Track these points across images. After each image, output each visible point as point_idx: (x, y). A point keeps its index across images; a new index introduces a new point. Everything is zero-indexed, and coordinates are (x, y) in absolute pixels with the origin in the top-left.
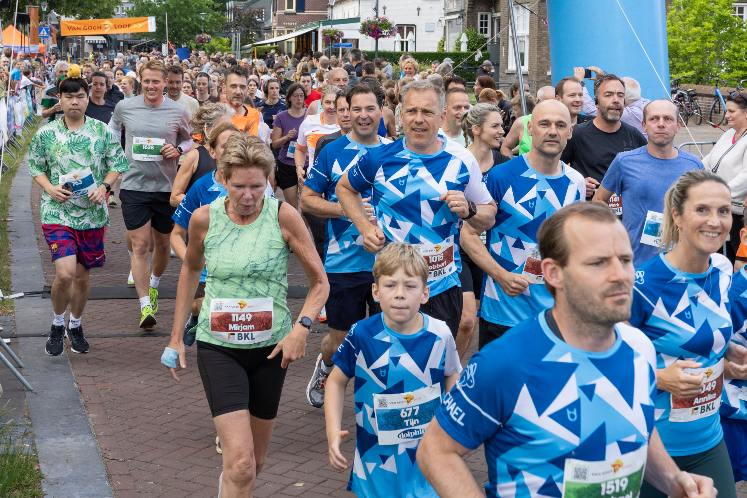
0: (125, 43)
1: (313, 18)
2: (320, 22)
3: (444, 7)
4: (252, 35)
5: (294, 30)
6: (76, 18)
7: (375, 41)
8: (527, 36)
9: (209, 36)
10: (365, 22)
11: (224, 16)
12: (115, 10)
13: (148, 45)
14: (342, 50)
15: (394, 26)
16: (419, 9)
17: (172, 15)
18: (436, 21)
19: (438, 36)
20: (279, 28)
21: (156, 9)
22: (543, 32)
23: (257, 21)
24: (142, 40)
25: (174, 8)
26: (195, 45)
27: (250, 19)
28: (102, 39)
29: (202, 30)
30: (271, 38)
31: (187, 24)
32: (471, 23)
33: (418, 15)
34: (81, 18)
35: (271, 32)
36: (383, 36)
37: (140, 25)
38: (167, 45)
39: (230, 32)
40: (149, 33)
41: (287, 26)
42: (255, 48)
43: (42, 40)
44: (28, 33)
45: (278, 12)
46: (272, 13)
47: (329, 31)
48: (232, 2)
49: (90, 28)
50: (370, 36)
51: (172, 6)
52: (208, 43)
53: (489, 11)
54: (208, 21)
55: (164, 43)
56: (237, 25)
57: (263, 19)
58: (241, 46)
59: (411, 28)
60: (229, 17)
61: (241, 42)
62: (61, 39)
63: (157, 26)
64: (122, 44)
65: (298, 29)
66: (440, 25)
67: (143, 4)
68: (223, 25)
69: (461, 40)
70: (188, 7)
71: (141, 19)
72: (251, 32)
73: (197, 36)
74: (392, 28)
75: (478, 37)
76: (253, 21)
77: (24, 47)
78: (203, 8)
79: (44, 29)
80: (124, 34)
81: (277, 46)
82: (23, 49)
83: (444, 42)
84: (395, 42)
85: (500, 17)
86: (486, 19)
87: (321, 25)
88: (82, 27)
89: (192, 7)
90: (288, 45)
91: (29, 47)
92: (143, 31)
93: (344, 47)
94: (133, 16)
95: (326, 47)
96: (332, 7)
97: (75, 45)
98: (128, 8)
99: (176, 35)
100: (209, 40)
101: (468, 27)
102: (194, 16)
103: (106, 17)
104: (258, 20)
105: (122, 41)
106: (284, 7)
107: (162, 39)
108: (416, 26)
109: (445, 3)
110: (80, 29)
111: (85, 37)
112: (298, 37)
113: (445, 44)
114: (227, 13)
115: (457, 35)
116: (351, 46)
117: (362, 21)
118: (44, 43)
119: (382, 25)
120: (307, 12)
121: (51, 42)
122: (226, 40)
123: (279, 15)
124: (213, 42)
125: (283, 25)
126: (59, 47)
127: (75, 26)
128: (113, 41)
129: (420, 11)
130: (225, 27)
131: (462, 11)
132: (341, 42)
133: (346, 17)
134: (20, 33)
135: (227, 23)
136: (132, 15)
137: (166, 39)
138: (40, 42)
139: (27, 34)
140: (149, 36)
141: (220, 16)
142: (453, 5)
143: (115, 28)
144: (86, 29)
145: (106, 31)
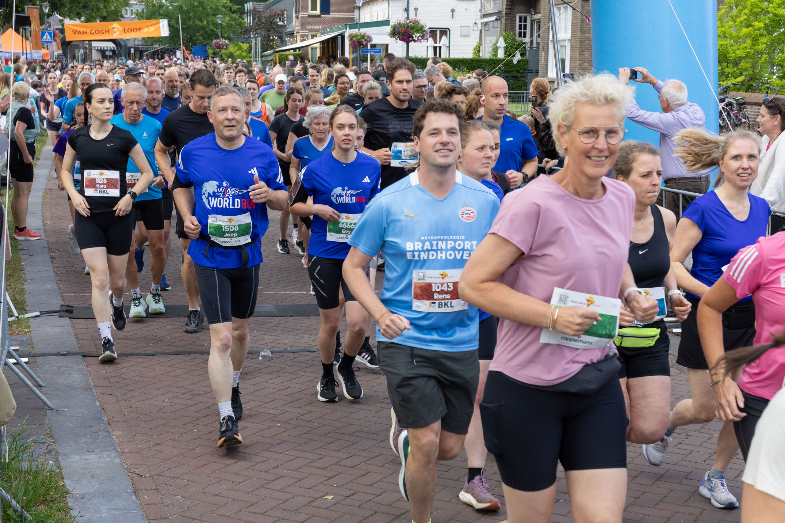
0: (136, 49)
1: (339, 21)
2: (346, 25)
3: (480, 8)
4: (273, 40)
5: (319, 35)
6: (82, 22)
7: (405, 45)
8: (569, 40)
9: (227, 42)
10: (395, 25)
11: (243, 19)
12: (124, 12)
13: (161, 52)
14: (371, 57)
15: (426, 28)
16: (453, 11)
17: (186, 17)
18: (471, 24)
19: (474, 40)
20: (302, 32)
21: (168, 11)
22: (586, 35)
23: (279, 25)
24: (154, 46)
25: (188, 10)
26: (212, 51)
27: (271, 22)
28: (111, 45)
29: (219, 34)
30: (294, 43)
31: (203, 28)
32: (509, 26)
33: (453, 17)
34: (87, 21)
35: (294, 37)
36: (415, 41)
37: (152, 29)
38: (182, 51)
39: (249, 37)
40: (161, 37)
41: (311, 30)
42: (277, 54)
43: (45, 45)
44: (30, 38)
45: (302, 14)
46: (294, 15)
47: (356, 35)
48: (251, 3)
49: (97, 32)
50: (400, 40)
51: (185, 8)
52: (226, 49)
53: (529, 12)
54: (225, 24)
55: (178, 49)
56: (257, 30)
57: (285, 22)
58: (262, 53)
59: (445, 32)
60: (248, 20)
61: (261, 48)
62: (66, 45)
63: (170, 30)
64: (132, 51)
65: (323, 34)
66: (476, 28)
67: (154, 5)
68: (242, 29)
69: (498, 45)
70: (203, 8)
71: (153, 21)
72: (273, 36)
73: (214, 41)
74: (425, 31)
75: (515, 41)
76: (275, 25)
77: (26, 53)
78: (219, 9)
79: (47, 33)
80: (135, 39)
81: (301, 52)
82: (25, 56)
83: (479, 47)
84: (427, 47)
85: (540, 19)
86: (525, 21)
87: (348, 29)
88: (88, 31)
89: (206, 8)
90: (312, 52)
91: (31, 53)
92: (155, 35)
93: (373, 53)
94: (143, 19)
95: (353, 53)
96: (359, 8)
97: (82, 51)
98: (137, 10)
99: (191, 39)
100: (227, 46)
101: (506, 30)
102: (210, 19)
103: (114, 21)
104: (279, 23)
105: (132, 47)
106: (308, 9)
107: (176, 45)
108: (450, 30)
109: (481, 3)
110: (86, 33)
111: (93, 43)
112: (323, 42)
113: (481, 49)
114: (246, 15)
115: (493, 39)
116: (380, 52)
117: (392, 23)
118: (47, 49)
119: (414, 28)
120: (333, 15)
121: (55, 48)
122: (245, 46)
123: (302, 17)
124: (232, 49)
125: (307, 29)
126: (65, 54)
127: (81, 30)
128: (123, 47)
129: (454, 13)
130: (244, 32)
131: (500, 12)
132: (369, 47)
133: (375, 20)
134: (21, 38)
135: (245, 27)
136: (142, 17)
137: (180, 45)
138: (44, 48)
139: (28, 39)
140: (162, 41)
141: (238, 20)
142: (490, 5)
143: (125, 32)
144: (93, 33)
145: (115, 35)
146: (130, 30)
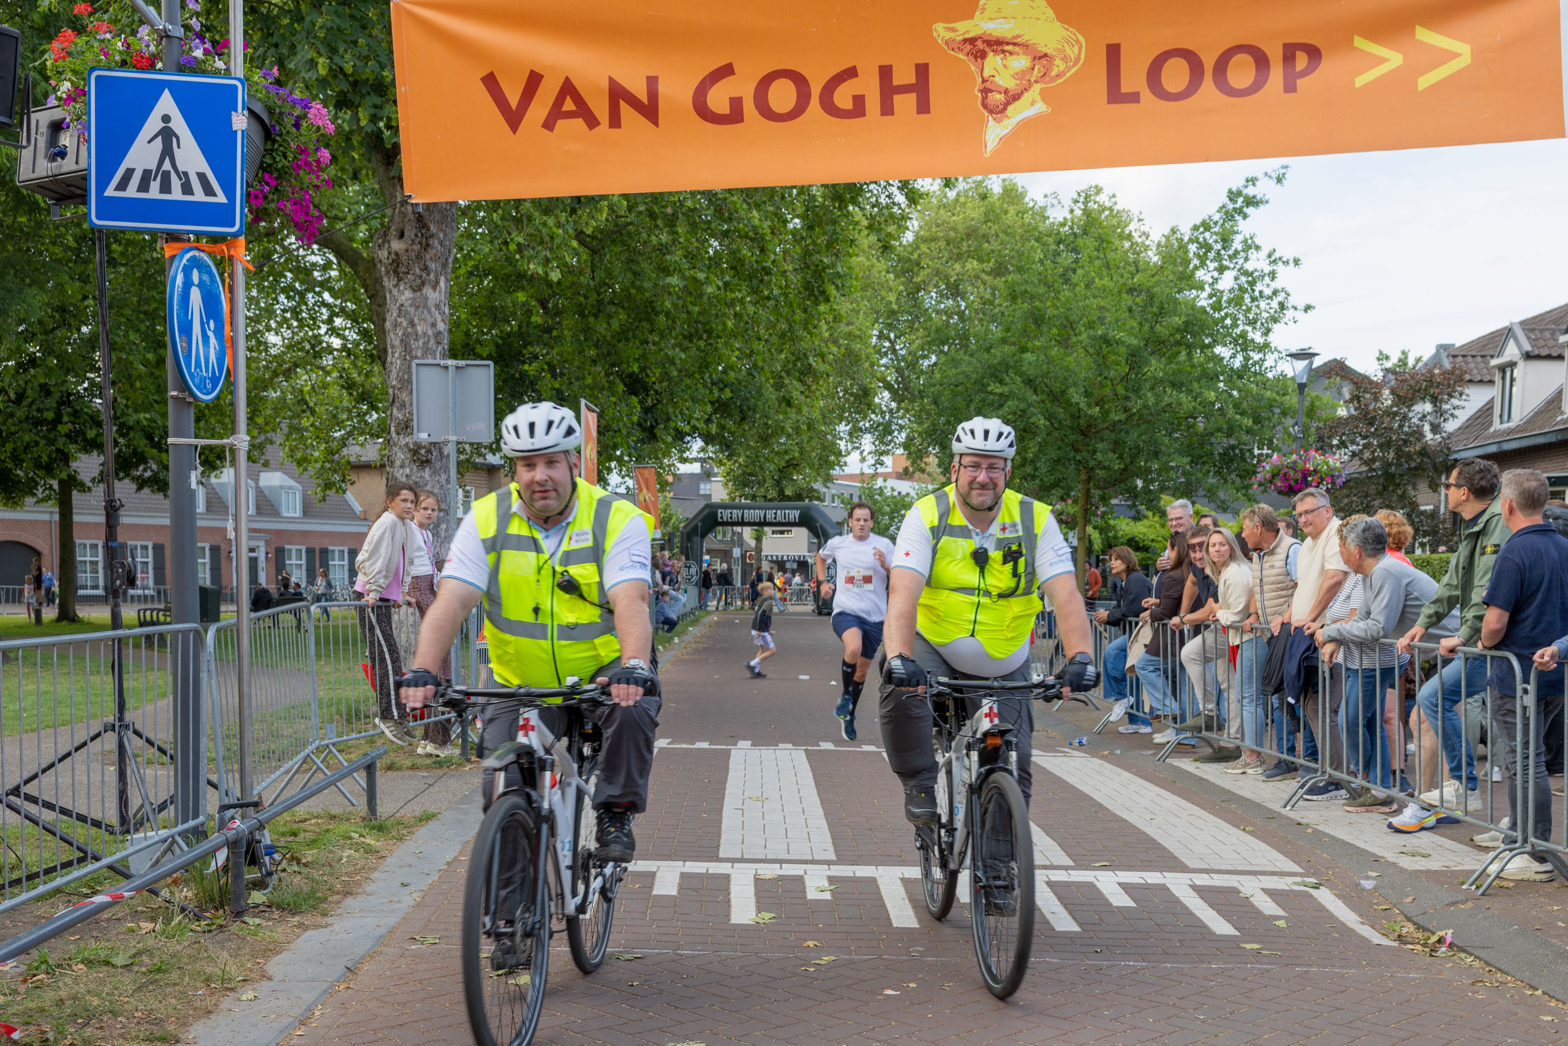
49: (782, 96)
110: (650, 110)
143: (1116, 95)
144: (735, 115)
145: (995, 132)
146: (1175, 75)
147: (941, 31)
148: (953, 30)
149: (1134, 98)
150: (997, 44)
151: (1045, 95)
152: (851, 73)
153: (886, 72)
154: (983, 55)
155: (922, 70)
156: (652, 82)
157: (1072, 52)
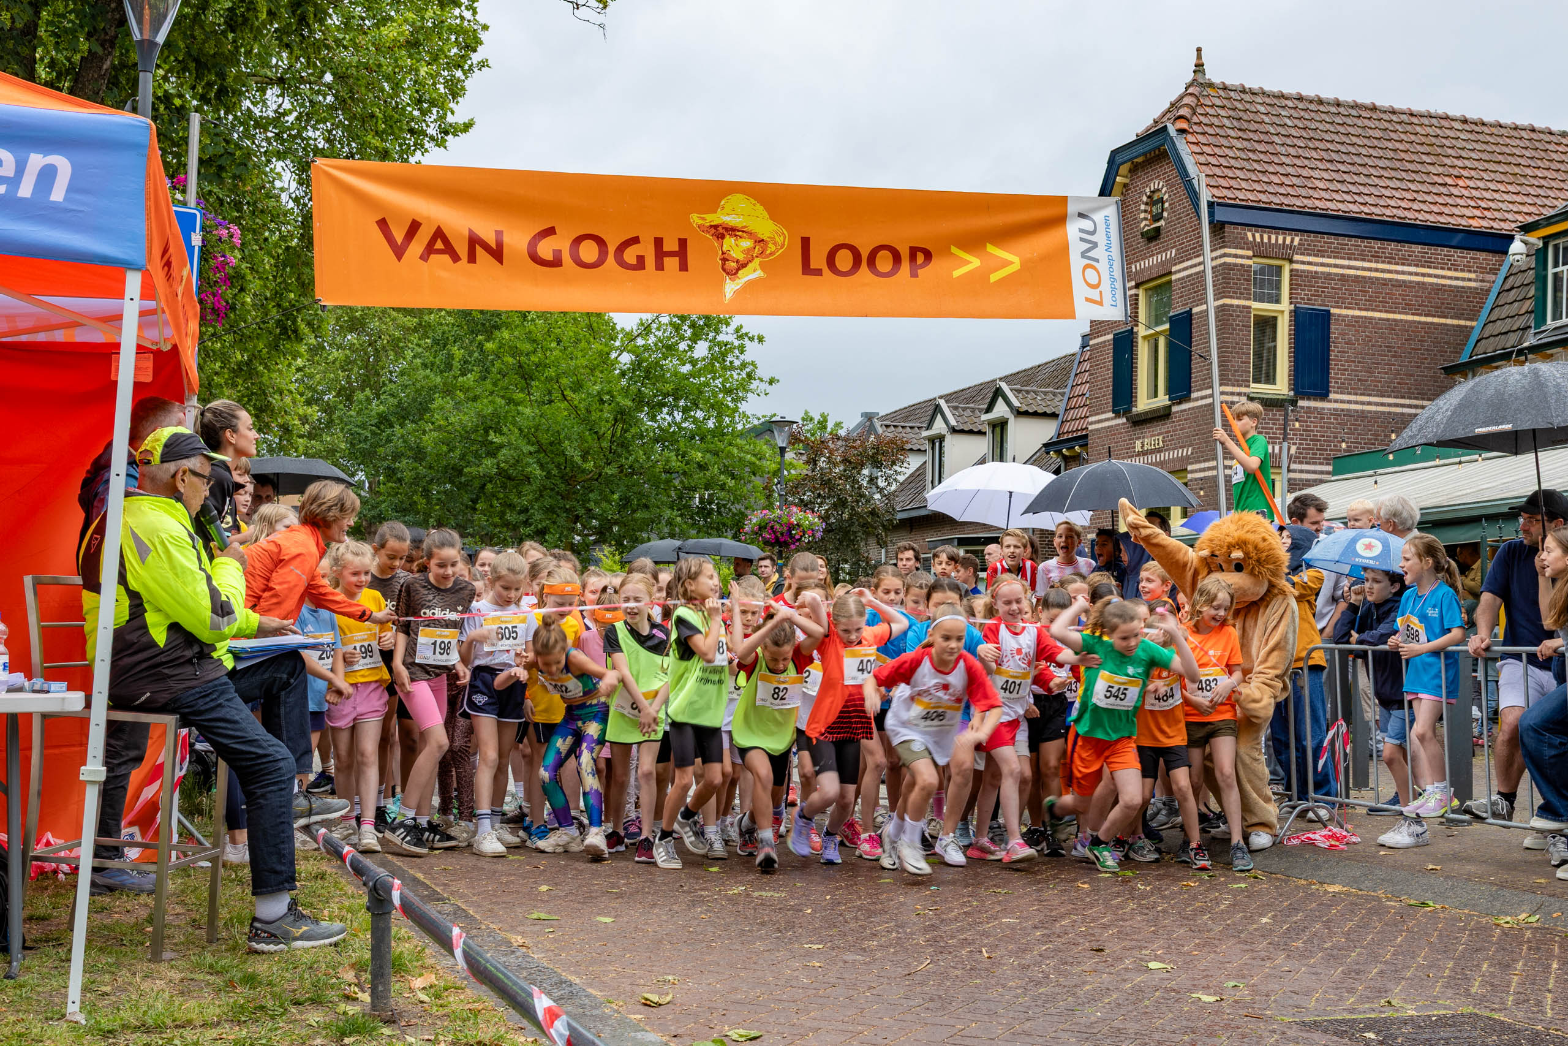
49: (589, 252)
88: (517, 240)
110: (497, 253)
143: (807, 268)
144: (556, 263)
145: (731, 287)
146: (844, 260)
147: (695, 219)
148: (703, 219)
149: (818, 272)
150: (732, 231)
151: (762, 266)
152: (635, 240)
153: (659, 242)
154: (722, 237)
155: (683, 243)
156: (499, 233)
157: (780, 240)
